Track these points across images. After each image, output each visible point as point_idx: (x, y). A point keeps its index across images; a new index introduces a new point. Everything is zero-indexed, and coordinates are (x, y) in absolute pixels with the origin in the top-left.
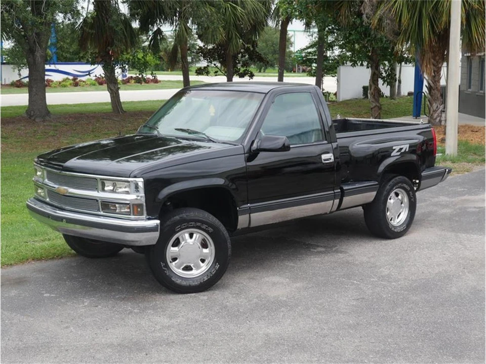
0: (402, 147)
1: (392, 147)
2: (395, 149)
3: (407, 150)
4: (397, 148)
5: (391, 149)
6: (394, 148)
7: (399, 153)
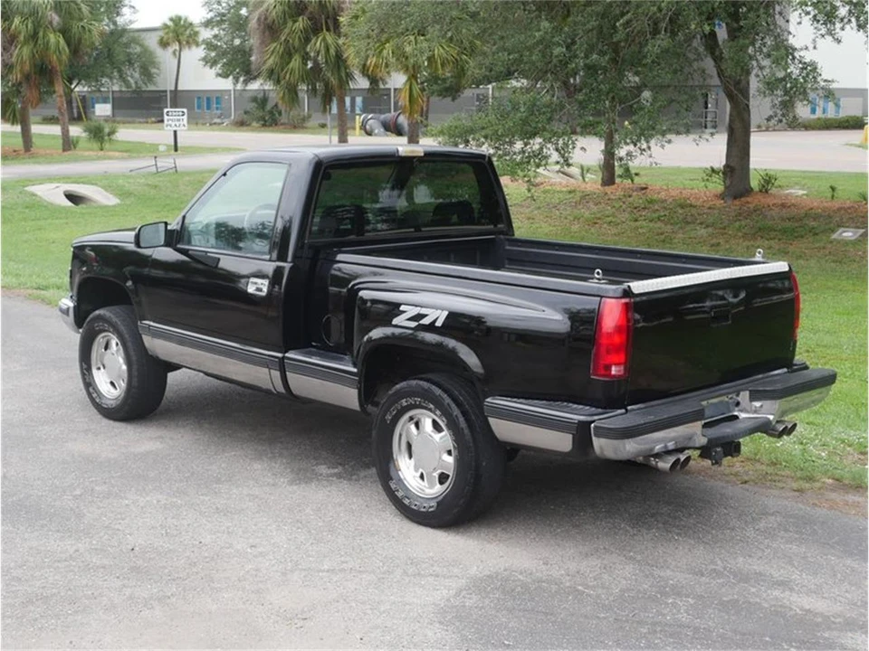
0: (424, 311)
1: (400, 305)
2: (404, 312)
3: (439, 324)
4: (413, 311)
5: (394, 309)
6: (402, 308)
7: (413, 324)
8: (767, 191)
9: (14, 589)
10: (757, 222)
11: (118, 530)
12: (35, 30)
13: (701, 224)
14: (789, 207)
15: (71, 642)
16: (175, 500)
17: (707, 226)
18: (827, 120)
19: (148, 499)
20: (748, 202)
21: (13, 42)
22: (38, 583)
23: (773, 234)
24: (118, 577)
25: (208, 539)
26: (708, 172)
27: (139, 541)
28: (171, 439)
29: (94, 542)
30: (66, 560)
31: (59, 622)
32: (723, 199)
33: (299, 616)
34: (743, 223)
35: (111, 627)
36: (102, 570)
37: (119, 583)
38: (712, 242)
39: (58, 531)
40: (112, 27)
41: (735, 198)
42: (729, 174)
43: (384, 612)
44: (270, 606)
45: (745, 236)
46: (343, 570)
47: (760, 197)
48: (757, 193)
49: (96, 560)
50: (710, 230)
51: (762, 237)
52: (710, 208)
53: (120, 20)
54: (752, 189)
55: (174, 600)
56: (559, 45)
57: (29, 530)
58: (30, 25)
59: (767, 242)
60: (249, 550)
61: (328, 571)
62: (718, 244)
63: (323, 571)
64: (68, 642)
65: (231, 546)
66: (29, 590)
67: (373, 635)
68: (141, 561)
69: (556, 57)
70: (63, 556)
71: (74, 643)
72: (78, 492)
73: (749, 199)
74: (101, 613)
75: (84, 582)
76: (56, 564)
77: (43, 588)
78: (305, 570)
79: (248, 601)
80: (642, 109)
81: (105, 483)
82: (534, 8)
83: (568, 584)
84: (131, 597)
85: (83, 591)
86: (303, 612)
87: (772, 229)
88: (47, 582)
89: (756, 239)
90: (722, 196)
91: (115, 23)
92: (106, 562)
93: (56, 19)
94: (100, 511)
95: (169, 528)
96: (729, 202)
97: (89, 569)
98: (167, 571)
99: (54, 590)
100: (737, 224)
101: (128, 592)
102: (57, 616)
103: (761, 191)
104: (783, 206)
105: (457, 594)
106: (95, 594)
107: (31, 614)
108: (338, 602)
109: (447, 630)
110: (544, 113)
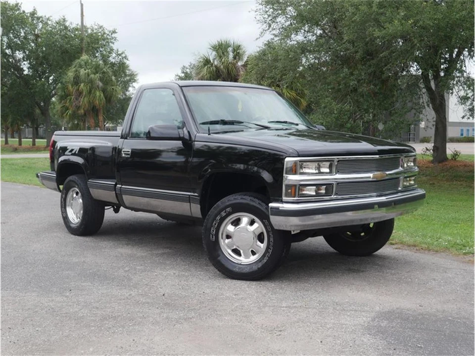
8: (455, 159)
9: (95, 312)
10: (453, 173)
11: (153, 286)
12: (90, 89)
13: (423, 174)
14: (468, 166)
15: (134, 340)
16: (184, 273)
17: (427, 176)
18: (468, 138)
19: (168, 272)
20: (446, 164)
21: (80, 95)
22: (109, 310)
23: (462, 179)
24: (158, 308)
25: (208, 291)
26: (424, 150)
27: (167, 291)
28: (175, 248)
29: (140, 291)
30: (124, 300)
31: (124, 329)
32: (433, 163)
33: (276, 329)
34: (445, 174)
35: (158, 332)
36: (147, 304)
37: (158, 311)
38: (431, 182)
39: (118, 286)
40: (124, 96)
41: (439, 162)
42: (436, 151)
43: (330, 328)
44: (256, 324)
45: (447, 180)
46: (295, 307)
47: (452, 162)
48: (450, 160)
49: (143, 300)
50: (428, 177)
51: (456, 181)
52: (427, 167)
53: (128, 93)
54: (448, 158)
55: (195, 320)
56: (353, 80)
57: (100, 285)
58: (88, 87)
59: (459, 182)
60: (234, 296)
61: (286, 307)
62: (434, 184)
63: (283, 307)
64: (131, 340)
65: (222, 294)
66: (104, 313)
67: (328, 340)
68: (170, 301)
69: (352, 86)
70: (123, 297)
71: (135, 341)
72: (127, 269)
73: (446, 163)
74: (150, 325)
75: (137, 310)
76: (119, 301)
77: (113, 312)
78: (272, 306)
79: (241, 321)
80: (396, 113)
81: (142, 265)
82: (340, 63)
83: (441, 316)
84: (167, 318)
85: (137, 314)
86: (277, 327)
87: (461, 176)
88: (115, 310)
89: (453, 181)
90: (432, 162)
91: (125, 95)
92: (149, 300)
93: (101, 84)
94: (141, 277)
95: (184, 285)
96: (437, 164)
97: (139, 304)
98: (186, 305)
99: (119, 314)
100: (442, 174)
101: (165, 315)
102: (123, 327)
103: (452, 159)
104: (465, 166)
105: (373, 320)
106: (145, 316)
107: (106, 325)
108: (298, 322)
109: (376, 338)
110: (346, 115)
